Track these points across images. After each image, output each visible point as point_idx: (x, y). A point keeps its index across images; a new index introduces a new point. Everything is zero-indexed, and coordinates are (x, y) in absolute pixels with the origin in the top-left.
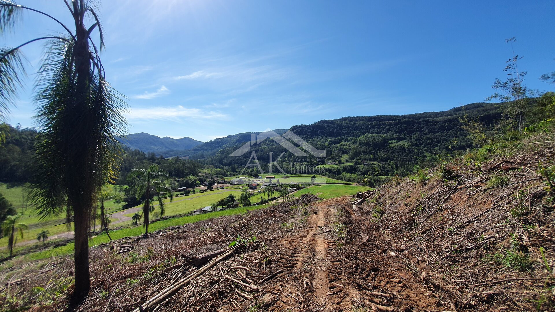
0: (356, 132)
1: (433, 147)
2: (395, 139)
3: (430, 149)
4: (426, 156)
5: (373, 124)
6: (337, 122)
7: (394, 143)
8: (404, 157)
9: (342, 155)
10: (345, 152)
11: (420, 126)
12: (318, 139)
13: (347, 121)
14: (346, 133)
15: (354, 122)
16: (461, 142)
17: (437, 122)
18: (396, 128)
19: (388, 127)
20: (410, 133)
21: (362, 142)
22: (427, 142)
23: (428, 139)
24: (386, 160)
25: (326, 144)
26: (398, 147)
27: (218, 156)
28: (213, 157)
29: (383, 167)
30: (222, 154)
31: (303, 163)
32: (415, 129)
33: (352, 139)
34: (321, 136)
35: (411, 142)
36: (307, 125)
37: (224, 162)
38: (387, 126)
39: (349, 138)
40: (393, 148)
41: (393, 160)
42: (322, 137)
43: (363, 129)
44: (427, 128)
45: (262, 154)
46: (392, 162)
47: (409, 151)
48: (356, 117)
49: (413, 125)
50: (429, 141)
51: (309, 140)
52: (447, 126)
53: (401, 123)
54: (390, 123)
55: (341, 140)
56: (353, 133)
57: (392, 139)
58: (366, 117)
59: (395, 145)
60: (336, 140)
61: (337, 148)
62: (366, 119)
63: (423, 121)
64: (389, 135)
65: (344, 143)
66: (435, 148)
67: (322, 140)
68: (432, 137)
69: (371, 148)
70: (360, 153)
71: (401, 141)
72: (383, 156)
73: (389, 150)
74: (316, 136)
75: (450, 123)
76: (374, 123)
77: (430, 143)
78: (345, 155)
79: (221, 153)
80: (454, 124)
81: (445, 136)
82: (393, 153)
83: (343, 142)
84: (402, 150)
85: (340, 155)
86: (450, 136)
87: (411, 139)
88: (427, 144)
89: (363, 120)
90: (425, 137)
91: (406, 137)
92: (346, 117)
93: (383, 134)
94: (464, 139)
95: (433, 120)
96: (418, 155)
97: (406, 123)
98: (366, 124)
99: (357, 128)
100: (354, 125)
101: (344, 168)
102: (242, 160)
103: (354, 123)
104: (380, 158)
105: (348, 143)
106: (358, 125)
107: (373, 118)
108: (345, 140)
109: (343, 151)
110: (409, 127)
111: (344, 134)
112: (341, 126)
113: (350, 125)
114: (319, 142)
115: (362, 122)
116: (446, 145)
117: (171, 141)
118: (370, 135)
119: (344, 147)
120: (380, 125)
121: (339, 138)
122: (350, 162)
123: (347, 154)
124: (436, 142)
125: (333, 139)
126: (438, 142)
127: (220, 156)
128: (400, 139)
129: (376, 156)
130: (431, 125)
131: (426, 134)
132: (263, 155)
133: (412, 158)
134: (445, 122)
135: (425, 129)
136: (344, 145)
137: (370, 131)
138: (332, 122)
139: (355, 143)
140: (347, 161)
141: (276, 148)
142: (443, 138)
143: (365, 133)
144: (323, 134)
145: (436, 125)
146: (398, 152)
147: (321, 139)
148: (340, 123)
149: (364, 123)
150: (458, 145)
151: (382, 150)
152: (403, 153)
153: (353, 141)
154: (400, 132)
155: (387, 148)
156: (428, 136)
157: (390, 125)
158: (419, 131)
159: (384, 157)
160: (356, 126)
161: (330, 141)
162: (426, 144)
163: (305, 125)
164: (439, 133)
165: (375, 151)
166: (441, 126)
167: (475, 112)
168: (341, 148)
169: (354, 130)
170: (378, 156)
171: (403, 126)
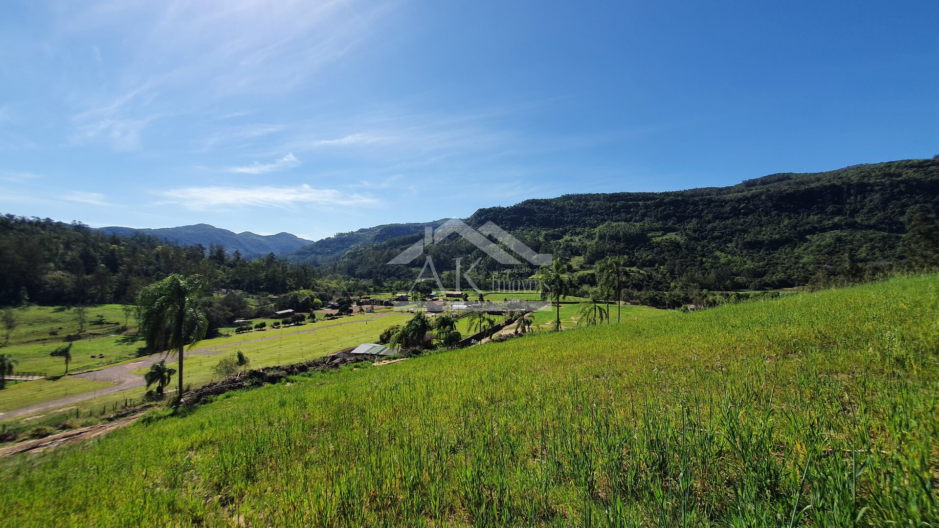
0: (588, 219)
1: (726, 242)
2: (657, 230)
3: (720, 245)
4: (717, 258)
5: (617, 206)
6: (554, 203)
7: (658, 236)
8: (681, 258)
9: (570, 257)
10: (576, 252)
11: (697, 209)
12: (524, 232)
13: (572, 201)
14: (572, 222)
15: (583, 202)
16: (771, 234)
17: (726, 202)
18: (657, 212)
19: (644, 211)
20: (681, 220)
21: (605, 235)
22: (714, 235)
23: (713, 229)
24: (651, 263)
25: (541, 239)
26: (667, 243)
27: (345, 262)
28: (336, 264)
29: (648, 275)
30: (351, 258)
32: (688, 213)
33: (585, 231)
34: (528, 226)
35: (687, 235)
36: (504, 209)
37: (357, 272)
38: (641, 209)
39: (578, 230)
40: (659, 244)
41: (663, 264)
42: (530, 229)
43: (601, 214)
44: (710, 212)
46: (662, 267)
47: (687, 248)
48: (587, 195)
49: (685, 207)
50: (716, 234)
52: (743, 208)
53: (665, 204)
54: (646, 204)
55: (564, 233)
56: (584, 221)
57: (652, 230)
58: (603, 194)
59: (662, 240)
60: (556, 233)
61: (560, 245)
62: (604, 198)
63: (701, 200)
64: (647, 223)
65: (570, 238)
66: (729, 245)
67: (532, 232)
68: (721, 226)
69: (622, 245)
70: (604, 254)
71: (668, 234)
72: (645, 258)
73: (653, 248)
74: (520, 226)
75: (748, 204)
76: (618, 204)
77: (719, 236)
78: (576, 257)
79: (350, 256)
80: (754, 205)
81: (742, 225)
82: (662, 252)
83: (567, 237)
84: (675, 247)
85: (568, 258)
86: (750, 224)
87: (686, 230)
88: (714, 239)
89: (598, 199)
90: (709, 226)
91: (677, 226)
92: (570, 194)
93: (636, 221)
94: (775, 229)
95: (719, 199)
96: (703, 256)
97: (671, 203)
98: (605, 207)
99: (591, 212)
100: (584, 208)
101: (579, 278)
102: (390, 269)
103: (584, 204)
104: (641, 261)
105: (577, 239)
106: (591, 207)
108: (571, 233)
109: (571, 250)
110: (679, 210)
111: (568, 223)
112: (563, 208)
113: (577, 208)
114: (526, 236)
115: (598, 203)
116: (746, 238)
117: (255, 240)
118: (615, 224)
119: (573, 243)
120: (630, 207)
121: (561, 229)
122: (588, 269)
123: (580, 255)
124: (729, 235)
125: (551, 232)
126: (732, 234)
127: (348, 262)
128: (667, 230)
129: (633, 258)
131: (709, 222)
133: (695, 261)
134: (739, 201)
135: (707, 214)
136: (572, 240)
137: (612, 218)
138: (547, 202)
139: (590, 237)
140: (582, 268)
141: (450, 246)
142: (739, 227)
143: (604, 220)
144: (532, 222)
145: (723, 206)
146: (669, 251)
147: (530, 231)
148: (560, 204)
149: (601, 204)
150: (767, 239)
151: (642, 247)
152: (678, 252)
153: (586, 234)
154: (666, 218)
155: (650, 245)
156: (714, 225)
157: (647, 207)
158: (696, 217)
159: (647, 259)
160: (588, 210)
161: (546, 235)
162: (712, 237)
163: (500, 208)
164: (730, 220)
165: (630, 250)
166: (734, 208)
167: (784, 187)
168: (567, 246)
169: (585, 216)
170: (637, 257)
171: (669, 209)
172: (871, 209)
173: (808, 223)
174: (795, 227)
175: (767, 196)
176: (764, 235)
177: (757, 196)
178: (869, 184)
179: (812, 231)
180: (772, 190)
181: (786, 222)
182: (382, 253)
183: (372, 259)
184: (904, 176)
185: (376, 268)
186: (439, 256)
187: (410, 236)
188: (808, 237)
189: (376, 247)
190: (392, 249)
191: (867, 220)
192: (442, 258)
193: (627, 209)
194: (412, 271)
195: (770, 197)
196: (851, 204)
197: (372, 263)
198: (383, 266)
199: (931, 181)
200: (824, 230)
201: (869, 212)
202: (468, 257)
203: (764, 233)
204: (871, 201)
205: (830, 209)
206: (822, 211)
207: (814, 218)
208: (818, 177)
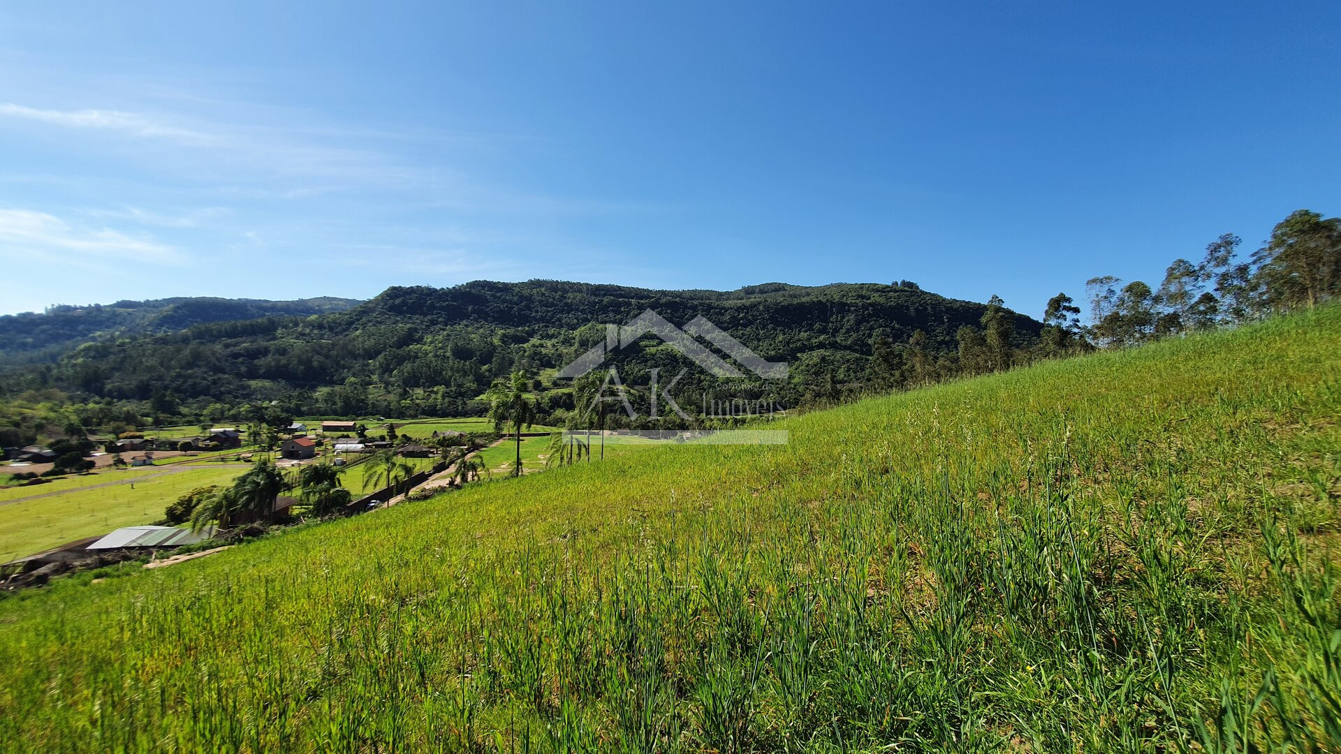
0: (565, 318)
2: (652, 337)
5: (604, 303)
6: (517, 289)
7: (653, 346)
9: (538, 370)
10: (547, 363)
12: (470, 329)
13: (543, 289)
14: (542, 319)
15: (559, 293)
17: (726, 309)
19: (636, 312)
20: (680, 326)
21: (588, 341)
25: (496, 341)
26: (661, 356)
27: (74, 365)
28: (49, 369)
30: (94, 357)
31: (435, 389)
33: (560, 334)
34: (476, 320)
36: (435, 290)
38: (634, 309)
39: (551, 331)
40: (654, 355)
42: (479, 325)
43: (583, 311)
45: (284, 361)
47: (684, 362)
49: (683, 312)
51: (441, 329)
52: (742, 319)
53: (661, 305)
54: (639, 303)
55: (531, 334)
56: (559, 320)
58: (587, 284)
59: (657, 350)
60: (518, 334)
61: (525, 351)
62: (588, 290)
63: (701, 304)
65: (539, 342)
67: (481, 330)
71: (664, 343)
72: (636, 374)
73: (647, 361)
74: (462, 320)
75: (747, 313)
76: (605, 299)
78: (547, 369)
79: (92, 354)
80: (752, 316)
83: (535, 340)
84: (671, 360)
85: (535, 370)
89: (580, 291)
92: (541, 279)
94: (771, 345)
95: (718, 305)
96: (702, 372)
97: (670, 305)
98: (589, 302)
99: (569, 308)
100: (560, 301)
101: (551, 399)
102: (198, 381)
103: (560, 295)
104: (632, 377)
105: (549, 343)
106: (570, 301)
107: (603, 290)
108: (541, 335)
109: (541, 360)
110: (678, 315)
111: (538, 321)
112: (529, 299)
113: (551, 300)
114: (473, 336)
118: (600, 326)
119: (543, 350)
120: (620, 305)
121: (527, 328)
122: (563, 387)
123: (553, 367)
125: (511, 331)
127: (84, 365)
130: (715, 314)
132: (286, 366)
133: (692, 379)
134: (739, 309)
136: (542, 346)
137: (597, 318)
138: (506, 288)
139: (568, 342)
140: (555, 385)
141: (333, 345)
143: (587, 321)
144: (482, 316)
145: (723, 314)
147: (478, 328)
148: (526, 292)
149: (583, 297)
151: (634, 359)
152: (674, 367)
153: (562, 337)
155: (643, 356)
157: (641, 307)
159: (639, 375)
160: (566, 304)
161: (504, 335)
163: (428, 289)
165: (618, 362)
166: (733, 317)
167: (779, 298)
168: (535, 354)
169: (562, 312)
170: (627, 372)
171: (666, 313)
172: (848, 329)
173: (799, 340)
174: (788, 343)
175: (764, 307)
176: (761, 351)
177: (755, 306)
178: (846, 304)
179: (803, 349)
180: (769, 300)
181: (781, 337)
182: (179, 351)
183: (152, 362)
184: (872, 299)
185: (160, 378)
186: (310, 361)
187: (248, 322)
188: (799, 355)
189: (161, 339)
190: (202, 343)
191: (845, 340)
192: (315, 364)
193: (616, 307)
194: (249, 386)
195: (767, 308)
196: (832, 322)
197: (150, 369)
198: (179, 376)
199: (890, 306)
200: (812, 349)
201: (846, 333)
202: (368, 365)
203: (761, 348)
204: (848, 321)
205: (817, 326)
206: (811, 329)
207: (804, 335)
208: (808, 291)
